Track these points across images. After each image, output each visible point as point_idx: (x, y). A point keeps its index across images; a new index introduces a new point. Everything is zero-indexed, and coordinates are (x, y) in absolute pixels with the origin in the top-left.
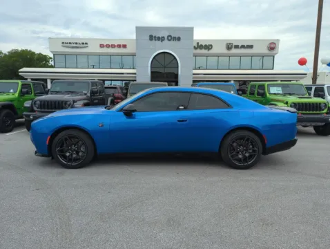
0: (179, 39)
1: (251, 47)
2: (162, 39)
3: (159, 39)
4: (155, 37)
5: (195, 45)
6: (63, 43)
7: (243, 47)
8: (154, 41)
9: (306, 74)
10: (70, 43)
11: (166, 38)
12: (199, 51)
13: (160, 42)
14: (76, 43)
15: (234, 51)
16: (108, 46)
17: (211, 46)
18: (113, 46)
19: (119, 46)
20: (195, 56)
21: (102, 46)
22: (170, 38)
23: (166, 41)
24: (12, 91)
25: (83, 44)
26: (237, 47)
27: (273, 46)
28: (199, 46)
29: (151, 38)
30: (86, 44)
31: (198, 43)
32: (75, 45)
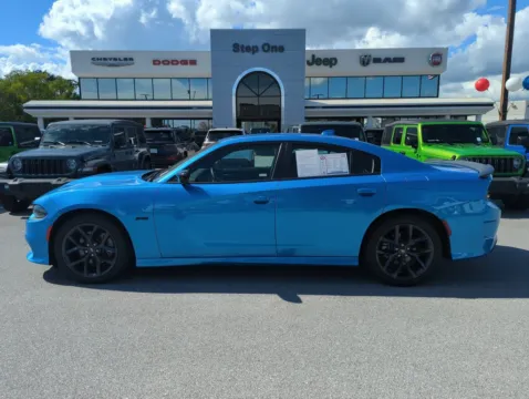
0: (281, 49)
1: (401, 60)
2: (254, 50)
3: (248, 49)
4: (242, 46)
6: (93, 59)
7: (388, 60)
8: (240, 54)
9: (491, 105)
10: (105, 59)
12: (315, 69)
14: (115, 59)
16: (166, 62)
17: (336, 60)
18: (175, 62)
19: (184, 62)
20: (310, 76)
21: (156, 62)
22: (268, 48)
23: (260, 53)
25: (126, 59)
26: (377, 60)
27: (437, 59)
28: (316, 60)
29: (236, 48)
30: (131, 59)
31: (313, 56)
32: (112, 62)
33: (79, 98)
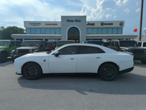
0: (80, 21)
1: (112, 24)
2: (72, 21)
3: (71, 21)
4: (69, 20)
5: (87, 23)
6: (30, 23)
7: (108, 24)
8: (69, 22)
9: (137, 36)
10: (33, 23)
11: (74, 21)
12: (89, 26)
13: (71, 22)
14: (36, 24)
15: (104, 26)
16: (49, 24)
18: (51, 24)
19: (54, 24)
20: (87, 28)
21: (46, 24)
22: (76, 21)
23: (74, 22)
24: (6, 45)
25: (38, 23)
26: (106, 24)
27: (122, 24)
28: (89, 24)
29: (68, 21)
30: (40, 23)
31: (88, 23)
32: (35, 24)
33: (26, 34)
